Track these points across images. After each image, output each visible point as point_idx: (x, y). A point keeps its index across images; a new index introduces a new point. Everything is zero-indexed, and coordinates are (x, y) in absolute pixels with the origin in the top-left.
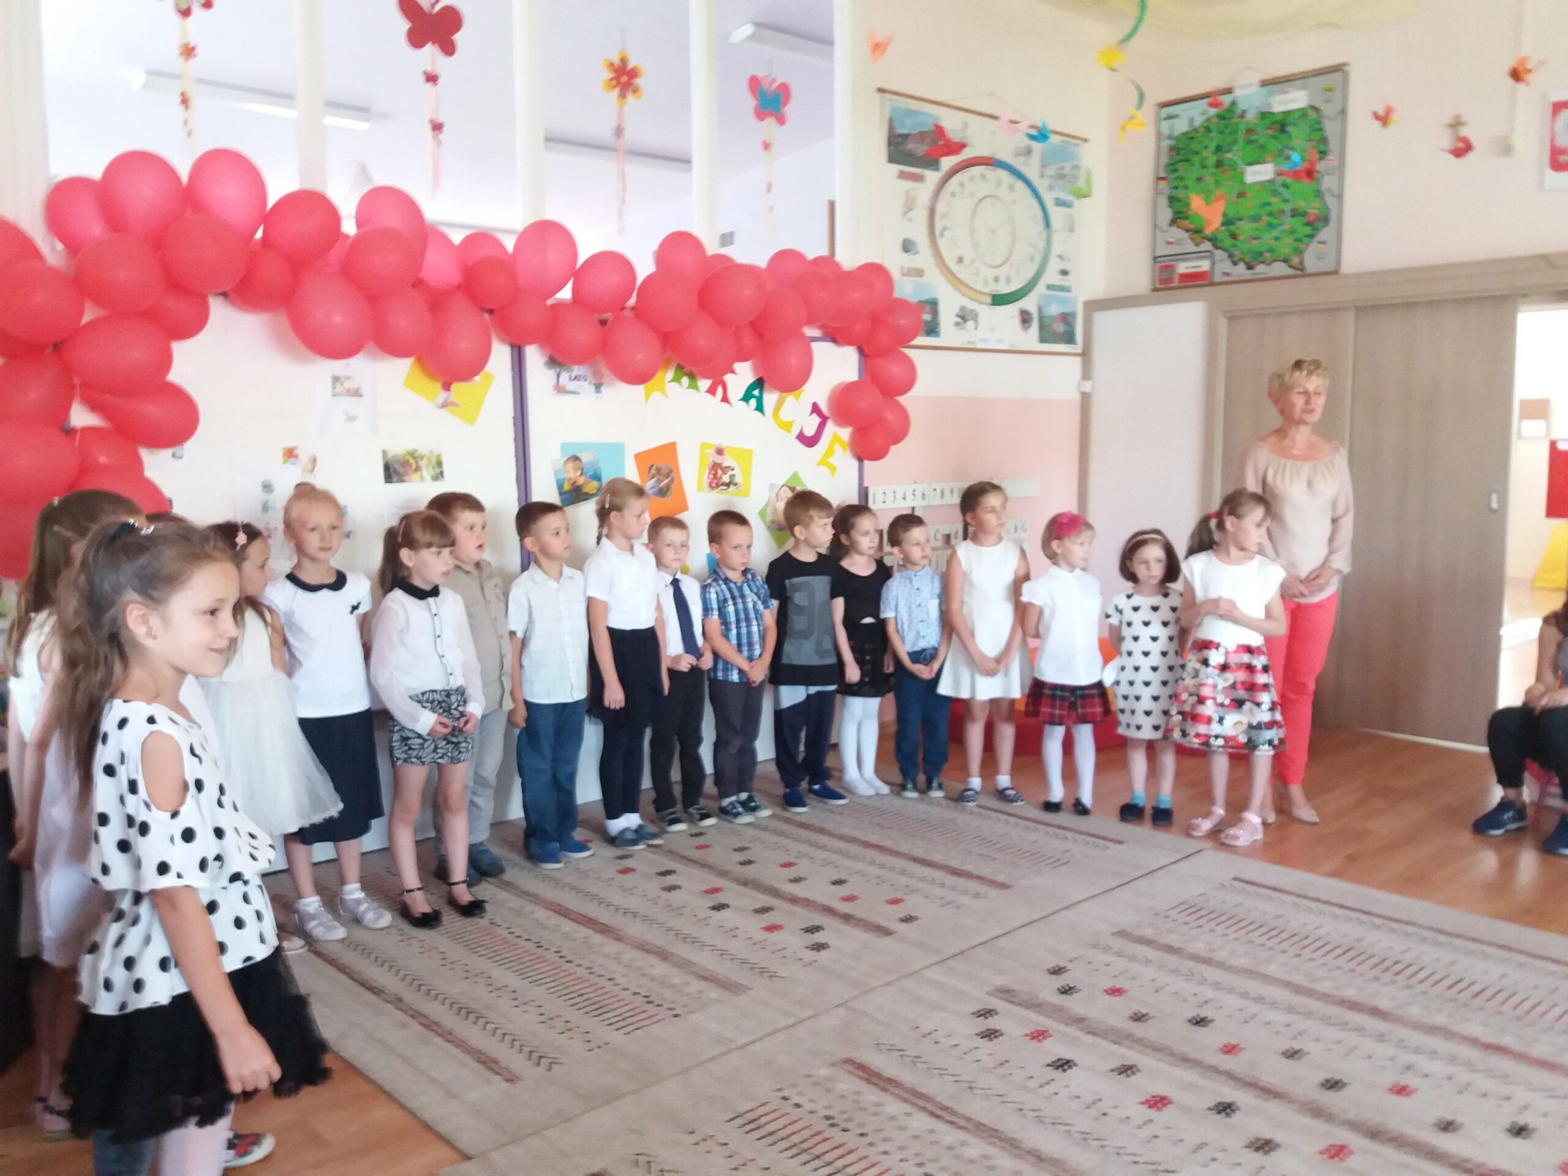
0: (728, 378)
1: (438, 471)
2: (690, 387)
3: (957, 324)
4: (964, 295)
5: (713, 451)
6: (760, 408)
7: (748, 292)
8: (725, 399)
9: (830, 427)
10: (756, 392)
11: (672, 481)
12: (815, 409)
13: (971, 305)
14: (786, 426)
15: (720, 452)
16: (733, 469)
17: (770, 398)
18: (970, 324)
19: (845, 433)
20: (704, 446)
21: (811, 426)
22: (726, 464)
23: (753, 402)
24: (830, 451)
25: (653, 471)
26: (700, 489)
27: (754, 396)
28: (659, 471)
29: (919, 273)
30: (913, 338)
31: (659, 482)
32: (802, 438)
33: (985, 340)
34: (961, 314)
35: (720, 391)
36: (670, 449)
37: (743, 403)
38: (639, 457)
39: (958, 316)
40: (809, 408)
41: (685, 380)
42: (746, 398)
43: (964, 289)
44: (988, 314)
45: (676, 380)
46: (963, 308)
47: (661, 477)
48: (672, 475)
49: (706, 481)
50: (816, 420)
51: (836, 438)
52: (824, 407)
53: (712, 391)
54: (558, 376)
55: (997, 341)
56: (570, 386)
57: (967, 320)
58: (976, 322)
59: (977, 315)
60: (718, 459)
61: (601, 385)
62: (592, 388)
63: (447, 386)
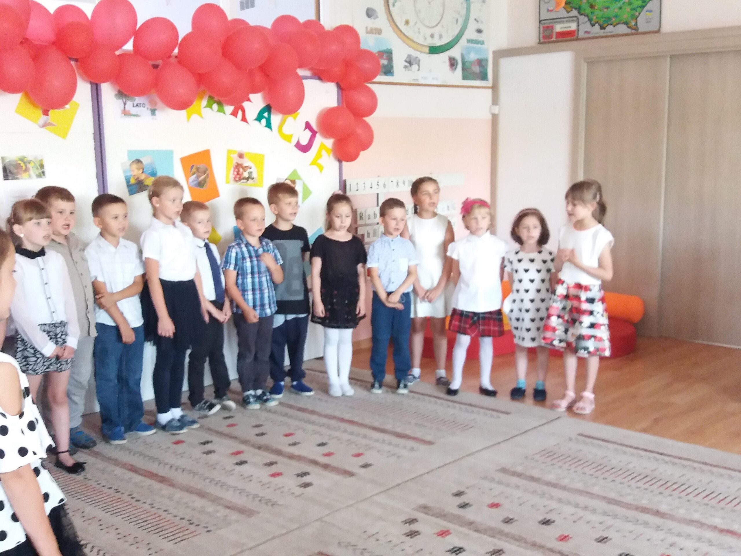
0: (245, 104)
1: (41, 171)
2: (219, 111)
3: (406, 67)
4: (410, 46)
5: (236, 155)
6: (269, 125)
7: (257, 46)
8: (244, 119)
9: (319, 138)
10: (266, 115)
11: (208, 176)
12: (308, 126)
13: (415, 54)
14: (287, 138)
15: (241, 156)
16: (250, 168)
17: (276, 118)
18: (415, 67)
19: (329, 143)
20: (229, 152)
21: (305, 137)
22: (245, 165)
23: (264, 121)
24: (319, 155)
25: (194, 170)
26: (227, 182)
27: (264, 117)
28: (198, 169)
29: (379, 31)
30: (375, 76)
31: (198, 177)
32: (299, 146)
33: (425, 78)
34: (408, 60)
35: (240, 114)
36: (205, 155)
37: (257, 122)
38: (184, 160)
39: (406, 61)
40: (304, 126)
41: (215, 106)
42: (259, 118)
43: (410, 42)
44: (426, 59)
45: (209, 106)
46: (409, 56)
47: (200, 174)
48: (207, 172)
49: (231, 176)
50: (308, 134)
51: (322, 146)
52: (314, 125)
53: (234, 114)
54: (125, 104)
55: (433, 79)
56: (133, 111)
57: (413, 64)
58: (419, 65)
59: (419, 61)
60: (240, 161)
61: (155, 110)
62: (149, 112)
63: (46, 112)
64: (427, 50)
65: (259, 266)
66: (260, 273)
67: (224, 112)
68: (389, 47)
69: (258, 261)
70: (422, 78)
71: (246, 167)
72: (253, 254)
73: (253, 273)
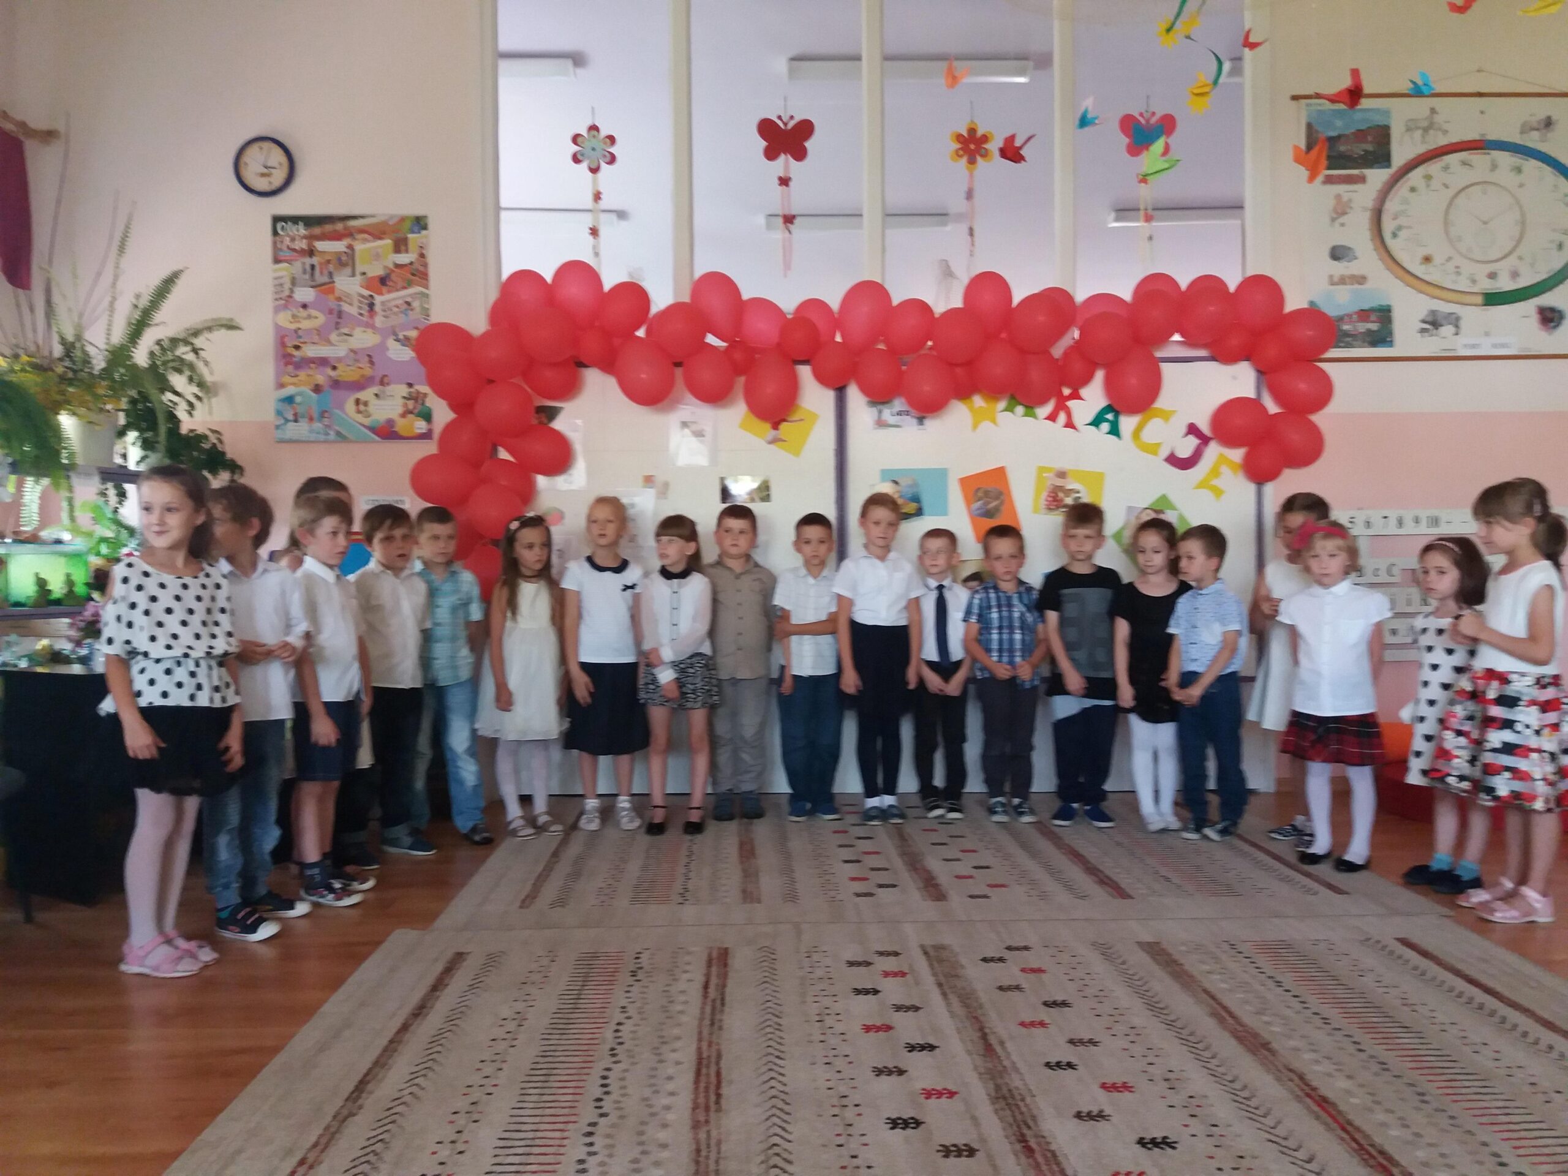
2: (1026, 415)
4: (1432, 297)
6: (1115, 431)
8: (1070, 425)
9: (1214, 450)
10: (1110, 416)
12: (1193, 430)
14: (1152, 449)
15: (1062, 475)
16: (1078, 492)
17: (1128, 423)
18: (1447, 330)
19: (1237, 454)
20: (1041, 470)
21: (1186, 447)
22: (1068, 487)
23: (1105, 427)
24: (1215, 472)
26: (1036, 511)
28: (987, 493)
29: (1361, 280)
31: (987, 503)
32: (1174, 461)
33: (1474, 346)
34: (1430, 319)
35: (1062, 418)
36: (1000, 474)
37: (1092, 428)
38: (964, 482)
40: (1184, 430)
41: (1020, 410)
42: (1096, 422)
43: (1430, 289)
44: (1473, 316)
45: (1009, 409)
47: (988, 499)
48: (1002, 497)
49: (1042, 502)
50: (1193, 442)
51: (1222, 459)
52: (1205, 428)
53: (1052, 417)
54: (880, 412)
55: (1495, 346)
56: (892, 420)
57: (1441, 326)
58: (1457, 327)
59: (1458, 319)
60: (1059, 482)
61: (924, 418)
62: (915, 421)
63: (776, 426)
64: (1479, 299)
65: (1010, 618)
66: (1011, 628)
67: (1035, 416)
68: (1384, 303)
69: (1010, 612)
70: (1465, 346)
71: (1070, 490)
72: (1003, 602)
73: (1000, 628)
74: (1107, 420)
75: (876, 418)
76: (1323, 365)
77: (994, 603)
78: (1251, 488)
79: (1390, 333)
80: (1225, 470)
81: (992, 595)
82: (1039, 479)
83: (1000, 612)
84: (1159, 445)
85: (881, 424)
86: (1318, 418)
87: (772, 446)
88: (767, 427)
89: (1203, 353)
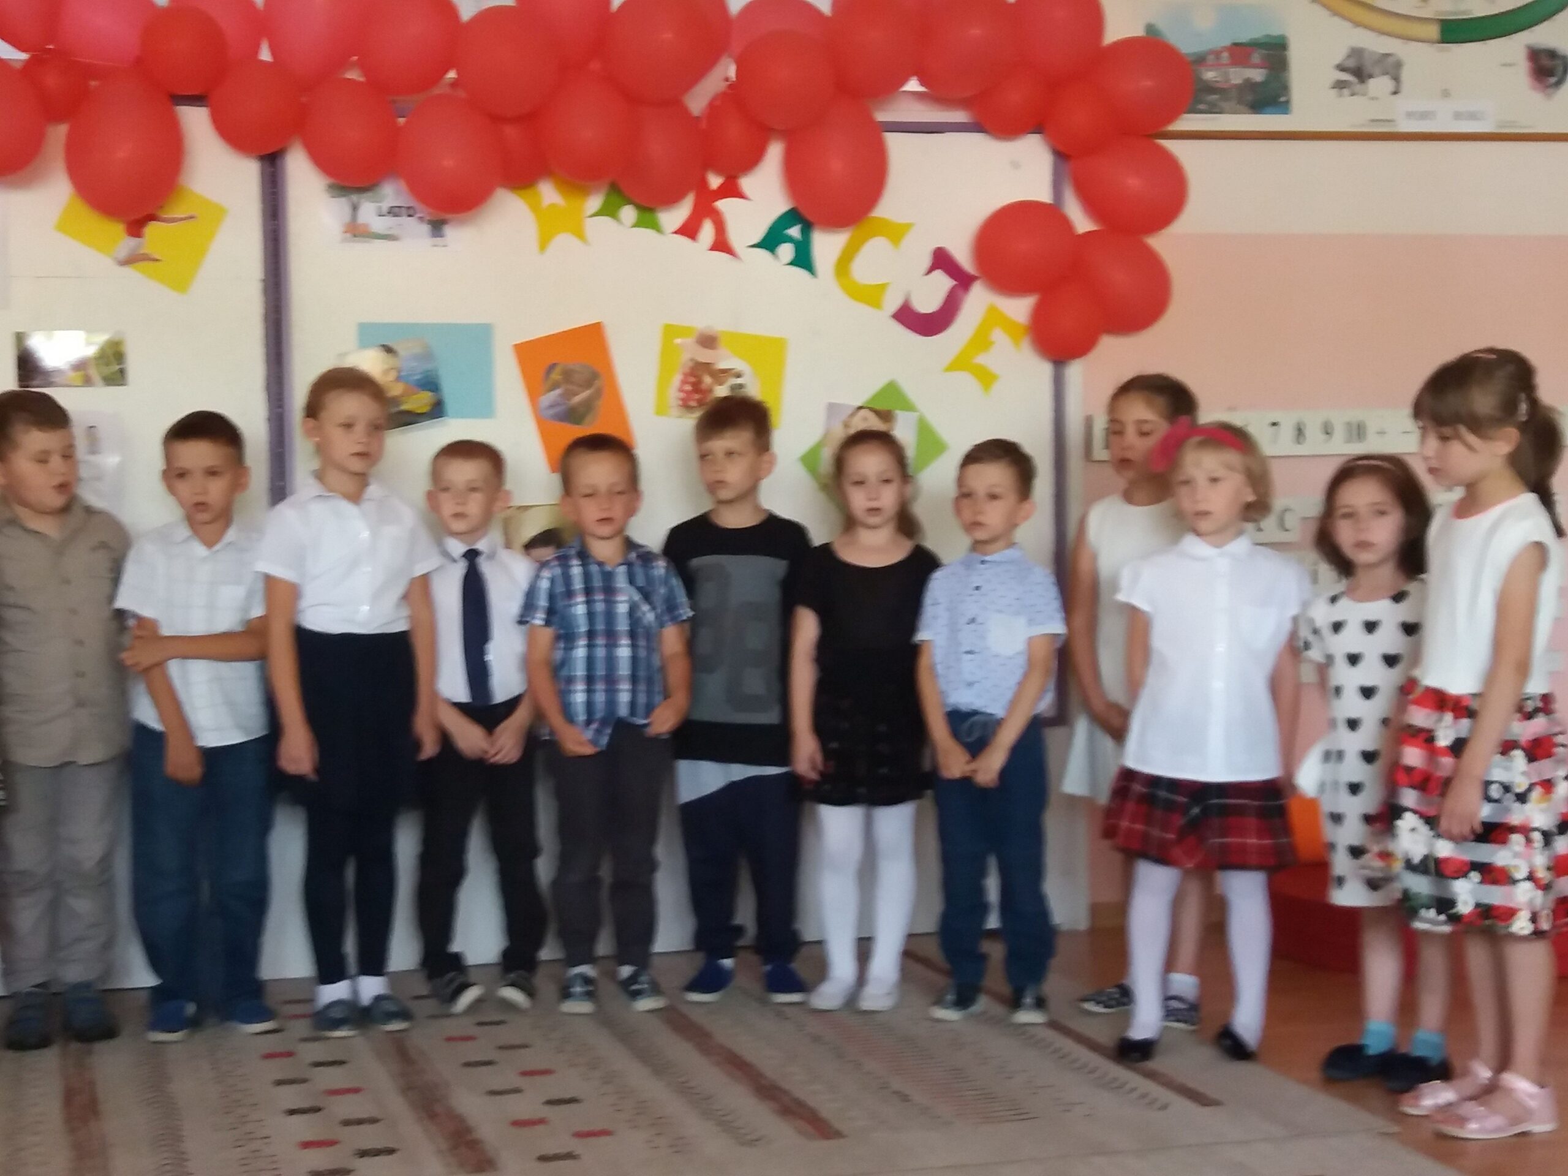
0: (725, 206)
2: (640, 224)
3: (1340, 85)
4: (1357, 24)
5: (690, 340)
6: (803, 260)
8: (721, 245)
9: (980, 297)
10: (795, 232)
11: (598, 393)
12: (942, 260)
14: (870, 296)
15: (708, 341)
16: (739, 376)
17: (828, 243)
18: (1380, 85)
19: (1018, 308)
20: (670, 331)
21: (929, 294)
22: (722, 365)
23: (786, 251)
24: (981, 341)
25: (556, 376)
26: (660, 411)
28: (568, 375)
31: (569, 395)
32: (907, 317)
34: (1351, 63)
35: (707, 231)
36: (591, 336)
37: (762, 253)
38: (526, 352)
40: (927, 261)
41: (629, 213)
42: (770, 242)
43: (1358, 12)
44: (1431, 61)
45: (609, 210)
47: (570, 387)
48: (598, 383)
49: (672, 394)
50: (943, 282)
51: (993, 317)
52: (963, 257)
53: (689, 230)
54: (355, 208)
55: (1458, 116)
56: (380, 225)
57: (1371, 76)
58: (1397, 79)
59: (1399, 65)
60: (704, 356)
61: (443, 222)
62: (425, 228)
63: (136, 228)
64: (1434, 31)
65: (610, 616)
66: (611, 635)
67: (656, 227)
68: (1275, 32)
69: (610, 603)
70: (1410, 115)
71: (724, 371)
72: (597, 582)
73: (591, 634)
74: (790, 239)
75: (347, 218)
76: (1169, 145)
77: (578, 585)
78: (1044, 369)
79: (1285, 88)
80: (999, 336)
81: (576, 571)
82: (667, 350)
83: (589, 602)
84: (883, 287)
85: (356, 231)
86: (1160, 243)
87: (128, 271)
88: (116, 230)
89: (959, 116)
